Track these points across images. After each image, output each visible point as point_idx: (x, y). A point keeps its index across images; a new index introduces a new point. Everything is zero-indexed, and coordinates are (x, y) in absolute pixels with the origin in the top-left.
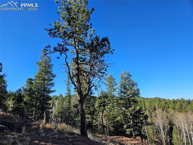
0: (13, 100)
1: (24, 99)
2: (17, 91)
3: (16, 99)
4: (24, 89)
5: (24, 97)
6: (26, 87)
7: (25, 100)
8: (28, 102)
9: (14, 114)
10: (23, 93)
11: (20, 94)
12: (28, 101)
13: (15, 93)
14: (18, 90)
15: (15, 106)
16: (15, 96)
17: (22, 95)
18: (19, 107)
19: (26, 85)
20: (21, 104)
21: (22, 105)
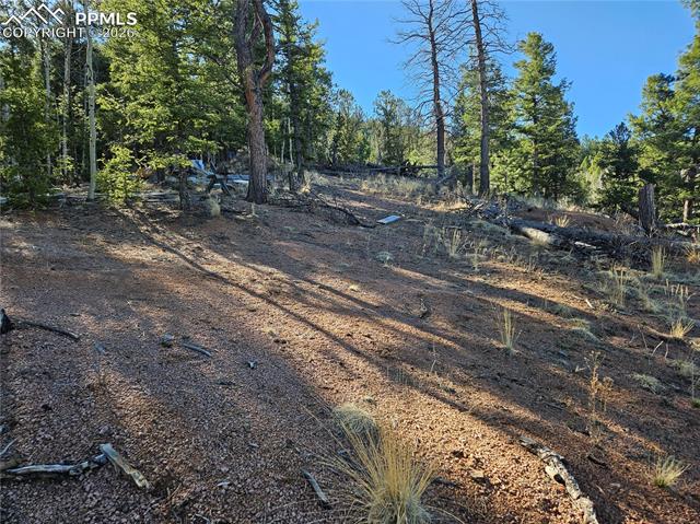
0: (602, 165)
1: (640, 161)
2: (612, 133)
3: (612, 164)
4: (635, 125)
5: (639, 152)
6: (646, 115)
7: (644, 166)
8: (655, 170)
9: (611, 213)
10: (634, 139)
11: (624, 144)
12: (654, 166)
13: (605, 143)
14: (614, 128)
15: (609, 186)
16: (606, 151)
17: (630, 145)
18: (623, 190)
19: (644, 105)
20: (631, 180)
21: (634, 184)
